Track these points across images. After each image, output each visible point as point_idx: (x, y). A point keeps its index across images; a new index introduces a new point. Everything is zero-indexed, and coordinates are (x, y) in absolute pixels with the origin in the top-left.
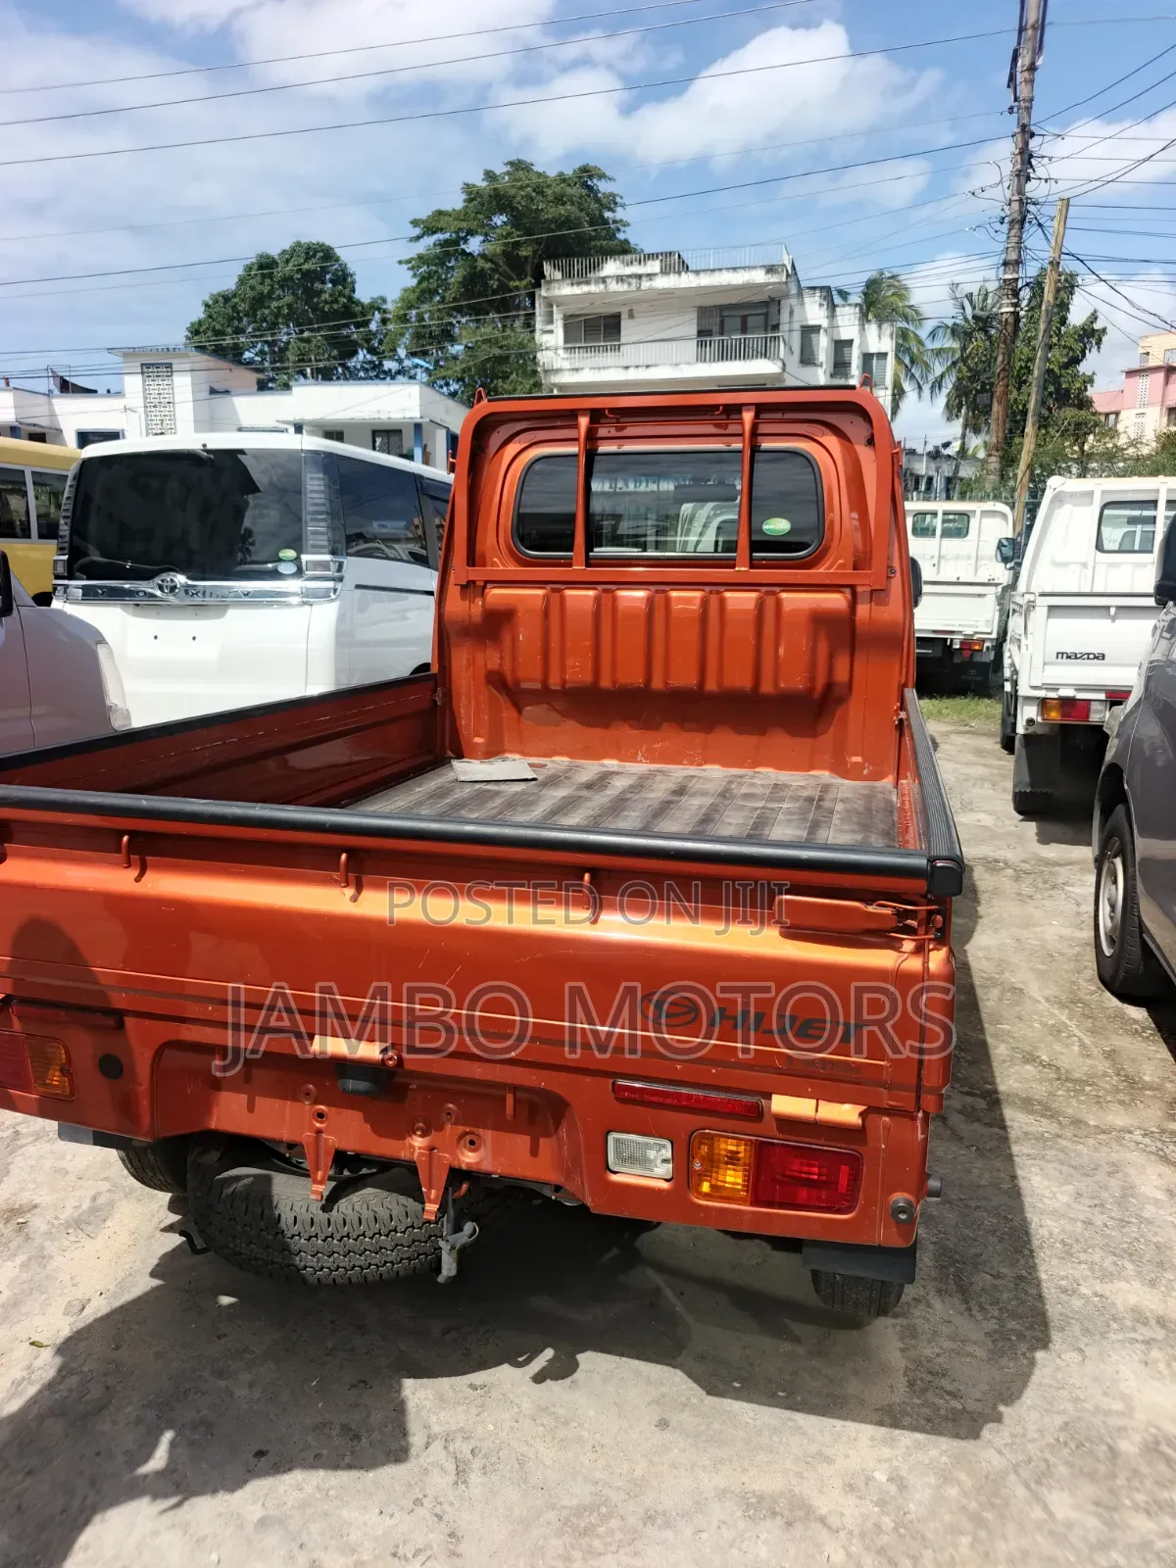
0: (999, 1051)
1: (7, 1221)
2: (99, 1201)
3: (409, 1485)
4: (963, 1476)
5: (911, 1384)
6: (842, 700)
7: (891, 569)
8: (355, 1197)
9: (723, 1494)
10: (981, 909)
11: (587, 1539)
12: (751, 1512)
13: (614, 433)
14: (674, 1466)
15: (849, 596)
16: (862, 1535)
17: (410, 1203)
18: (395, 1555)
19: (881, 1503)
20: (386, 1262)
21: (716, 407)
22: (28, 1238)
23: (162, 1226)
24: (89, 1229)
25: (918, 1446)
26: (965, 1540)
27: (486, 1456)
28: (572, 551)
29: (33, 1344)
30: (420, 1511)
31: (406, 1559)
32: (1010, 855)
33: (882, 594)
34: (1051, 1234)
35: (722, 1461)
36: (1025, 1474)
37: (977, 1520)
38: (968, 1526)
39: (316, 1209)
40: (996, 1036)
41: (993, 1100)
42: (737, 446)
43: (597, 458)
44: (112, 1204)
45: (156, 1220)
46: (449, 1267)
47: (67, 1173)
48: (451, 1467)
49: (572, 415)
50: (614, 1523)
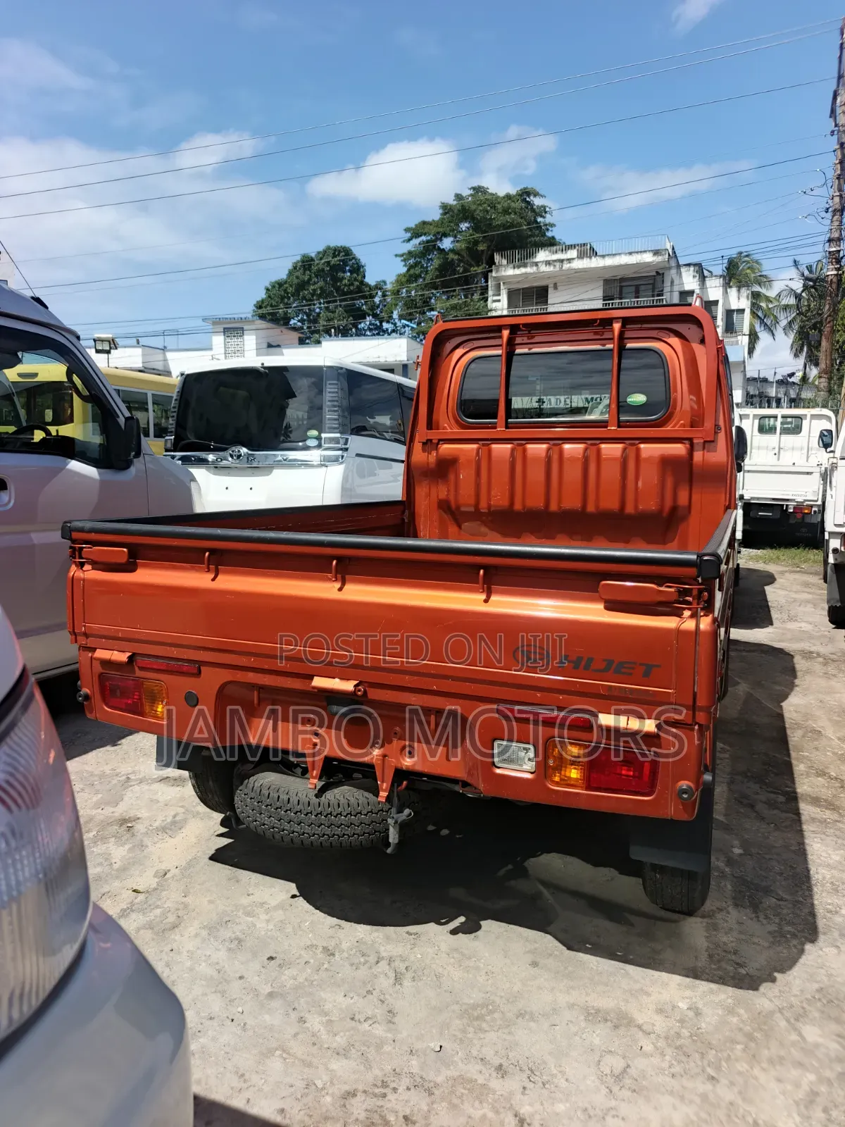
0: (799, 768)
1: (121, 825)
2: (177, 818)
3: (364, 983)
4: (742, 1011)
5: (711, 956)
6: (684, 518)
7: (717, 427)
8: (336, 791)
9: (571, 1006)
10: (797, 682)
11: (478, 1022)
12: (590, 1018)
13: (526, 340)
14: (540, 988)
15: (688, 446)
16: (667, 1038)
17: (370, 796)
18: (352, 1019)
19: (682, 1021)
20: (354, 834)
21: (595, 320)
22: (133, 835)
23: (216, 834)
24: (170, 832)
25: (712, 992)
26: (739, 1047)
27: (415, 972)
28: (496, 418)
29: (134, 891)
30: (370, 997)
31: (360, 1022)
32: (822, 650)
33: (712, 444)
34: (824, 878)
35: (573, 988)
36: (788, 1014)
37: (750, 1037)
38: (740, 1037)
39: (312, 794)
40: (798, 759)
41: (793, 798)
42: (610, 346)
43: (515, 358)
44: (185, 821)
45: (212, 831)
46: (393, 837)
47: (158, 802)
48: (392, 975)
49: (499, 329)
50: (496, 1015)
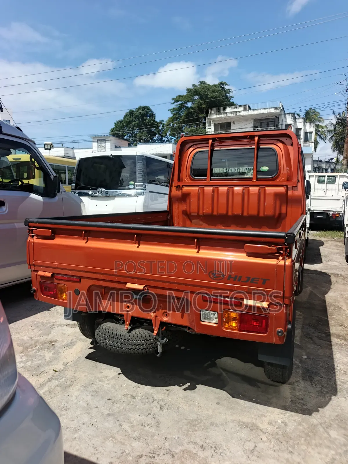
0: (331, 322)
1: (50, 343)
2: (73, 341)
3: (147, 410)
4: (304, 424)
5: (292, 401)
6: (284, 218)
7: (298, 180)
8: (136, 330)
9: (233, 421)
10: (332, 286)
11: (194, 427)
12: (241, 426)
13: (219, 144)
14: (220, 413)
15: (286, 188)
16: (272, 435)
17: (151, 333)
18: (142, 425)
19: (279, 428)
20: (144, 348)
21: (247, 136)
22: (55, 348)
23: (89, 347)
24: (70, 347)
25: (292, 415)
26: (303, 439)
27: (169, 406)
28: (206, 177)
29: (54, 371)
30: (149, 416)
31: (145, 426)
32: (343, 273)
33: (296, 188)
34: (341, 368)
35: (234, 413)
36: (324, 426)
37: (308, 435)
38: (303, 435)
39: (126, 332)
40: (331, 319)
41: (328, 335)
42: (253, 147)
43: (214, 152)
44: (76, 342)
45: (87, 346)
46: (160, 350)
47: (65, 334)
48: (159, 407)
49: (207, 140)
50: (202, 424)
